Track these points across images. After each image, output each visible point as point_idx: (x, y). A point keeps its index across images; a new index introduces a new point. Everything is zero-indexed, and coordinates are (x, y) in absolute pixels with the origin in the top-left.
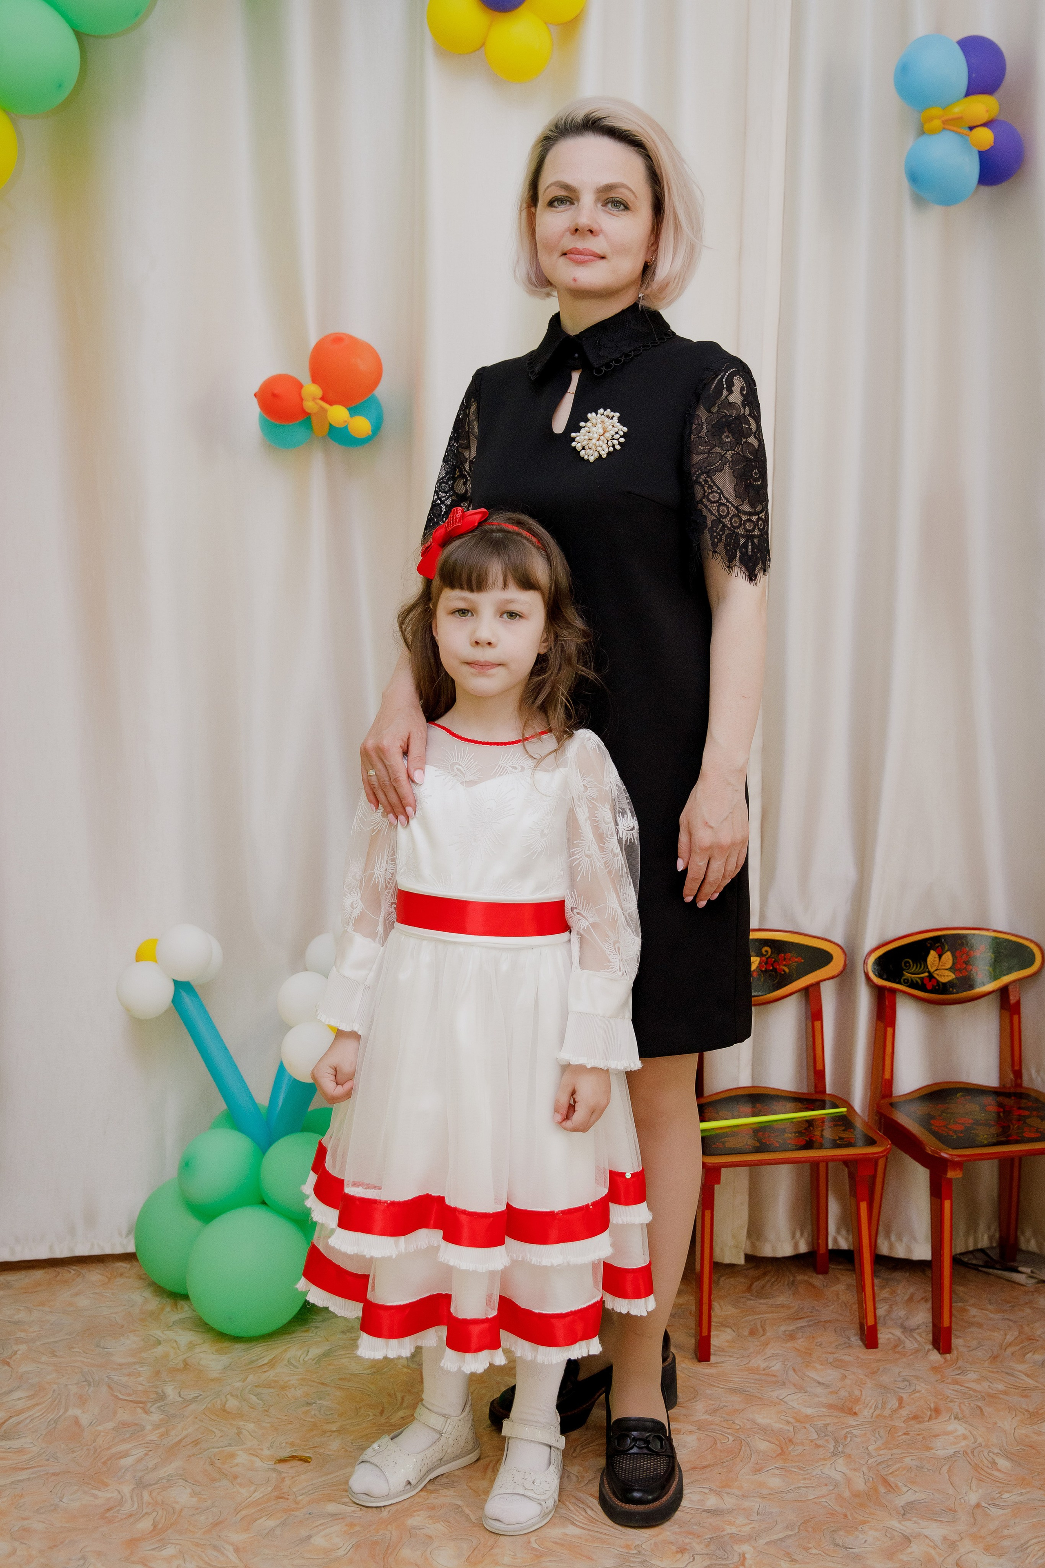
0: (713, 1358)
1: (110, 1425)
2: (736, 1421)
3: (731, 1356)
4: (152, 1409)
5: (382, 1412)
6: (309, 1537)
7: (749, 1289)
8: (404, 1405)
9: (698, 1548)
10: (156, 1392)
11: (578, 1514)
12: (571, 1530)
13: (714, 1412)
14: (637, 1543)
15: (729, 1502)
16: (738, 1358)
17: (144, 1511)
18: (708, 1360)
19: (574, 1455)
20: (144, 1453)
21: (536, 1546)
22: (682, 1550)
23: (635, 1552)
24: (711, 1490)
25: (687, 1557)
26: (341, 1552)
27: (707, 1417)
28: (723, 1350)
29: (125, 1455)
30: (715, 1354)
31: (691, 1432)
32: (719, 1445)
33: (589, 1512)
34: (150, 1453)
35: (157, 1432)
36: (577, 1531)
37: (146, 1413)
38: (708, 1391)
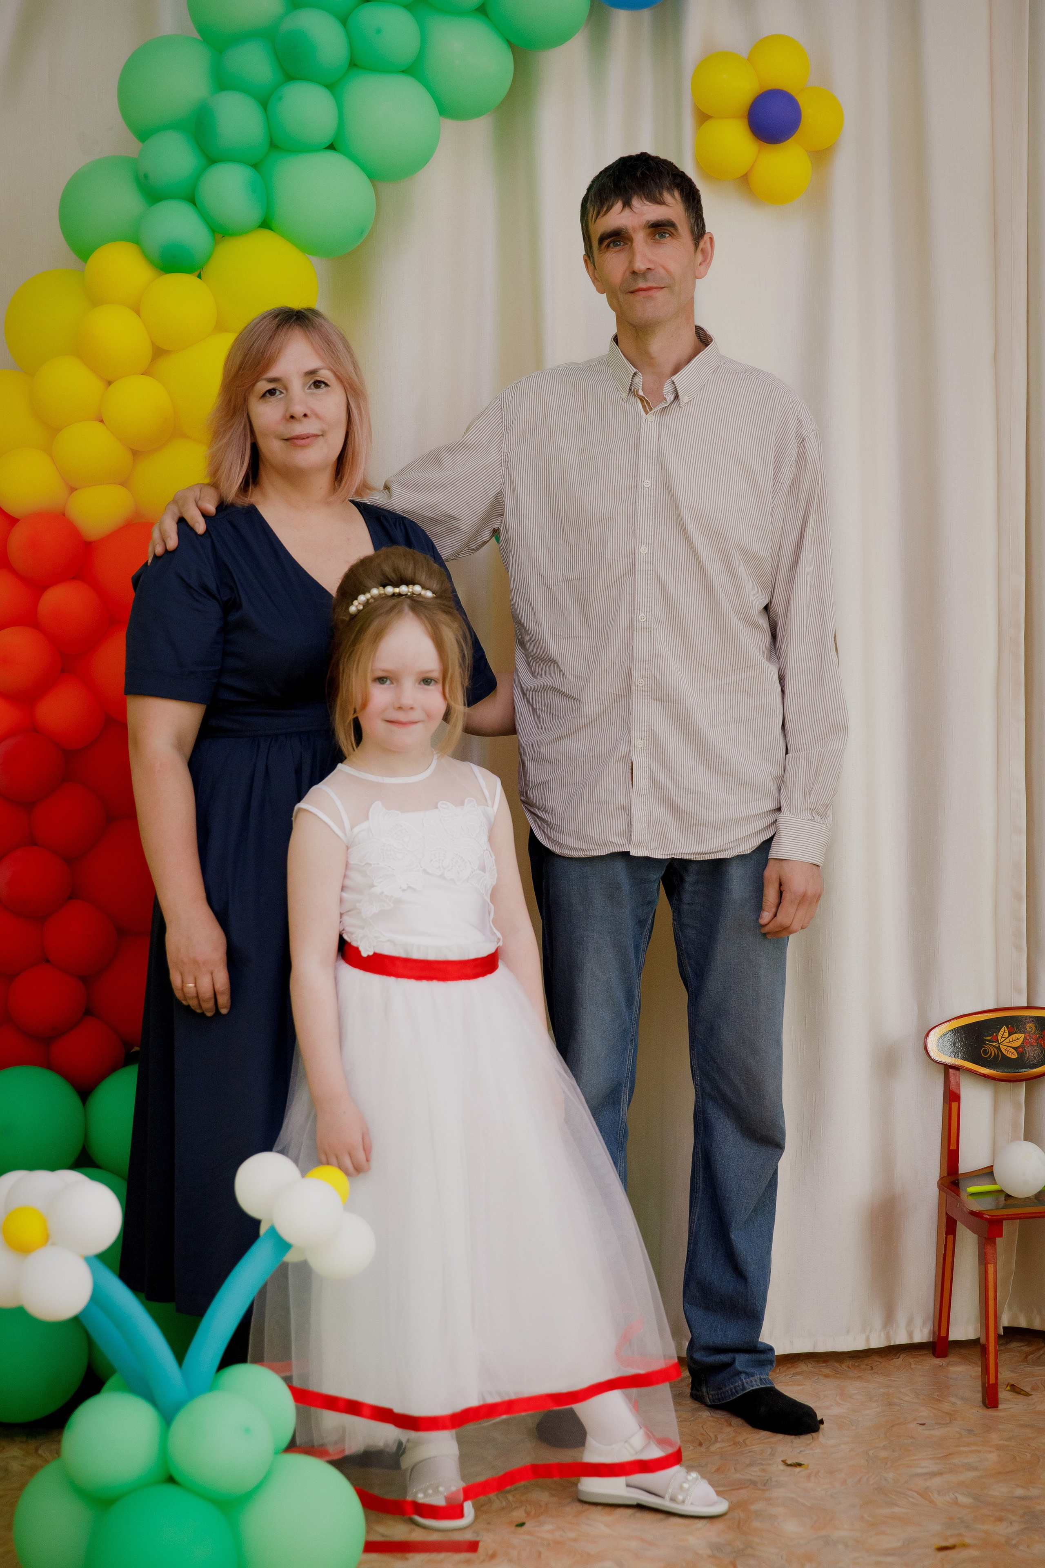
0: (1000, 1406)
2: (1031, 1444)
3: (1016, 1404)
7: (1025, 1359)
8: (719, 1440)
9: (1014, 1518)
12: (896, 1510)
13: (1009, 1439)
15: (1034, 1492)
16: (1023, 1406)
17: (514, 1506)
18: (997, 1407)
19: (886, 1467)
21: (870, 1519)
22: (1000, 1519)
24: (1017, 1486)
25: (1005, 1524)
27: (1005, 1443)
28: (1009, 1400)
30: (1002, 1404)
31: (990, 1452)
32: (1018, 1459)
33: (911, 1499)
36: (903, 1510)
38: (1000, 1427)
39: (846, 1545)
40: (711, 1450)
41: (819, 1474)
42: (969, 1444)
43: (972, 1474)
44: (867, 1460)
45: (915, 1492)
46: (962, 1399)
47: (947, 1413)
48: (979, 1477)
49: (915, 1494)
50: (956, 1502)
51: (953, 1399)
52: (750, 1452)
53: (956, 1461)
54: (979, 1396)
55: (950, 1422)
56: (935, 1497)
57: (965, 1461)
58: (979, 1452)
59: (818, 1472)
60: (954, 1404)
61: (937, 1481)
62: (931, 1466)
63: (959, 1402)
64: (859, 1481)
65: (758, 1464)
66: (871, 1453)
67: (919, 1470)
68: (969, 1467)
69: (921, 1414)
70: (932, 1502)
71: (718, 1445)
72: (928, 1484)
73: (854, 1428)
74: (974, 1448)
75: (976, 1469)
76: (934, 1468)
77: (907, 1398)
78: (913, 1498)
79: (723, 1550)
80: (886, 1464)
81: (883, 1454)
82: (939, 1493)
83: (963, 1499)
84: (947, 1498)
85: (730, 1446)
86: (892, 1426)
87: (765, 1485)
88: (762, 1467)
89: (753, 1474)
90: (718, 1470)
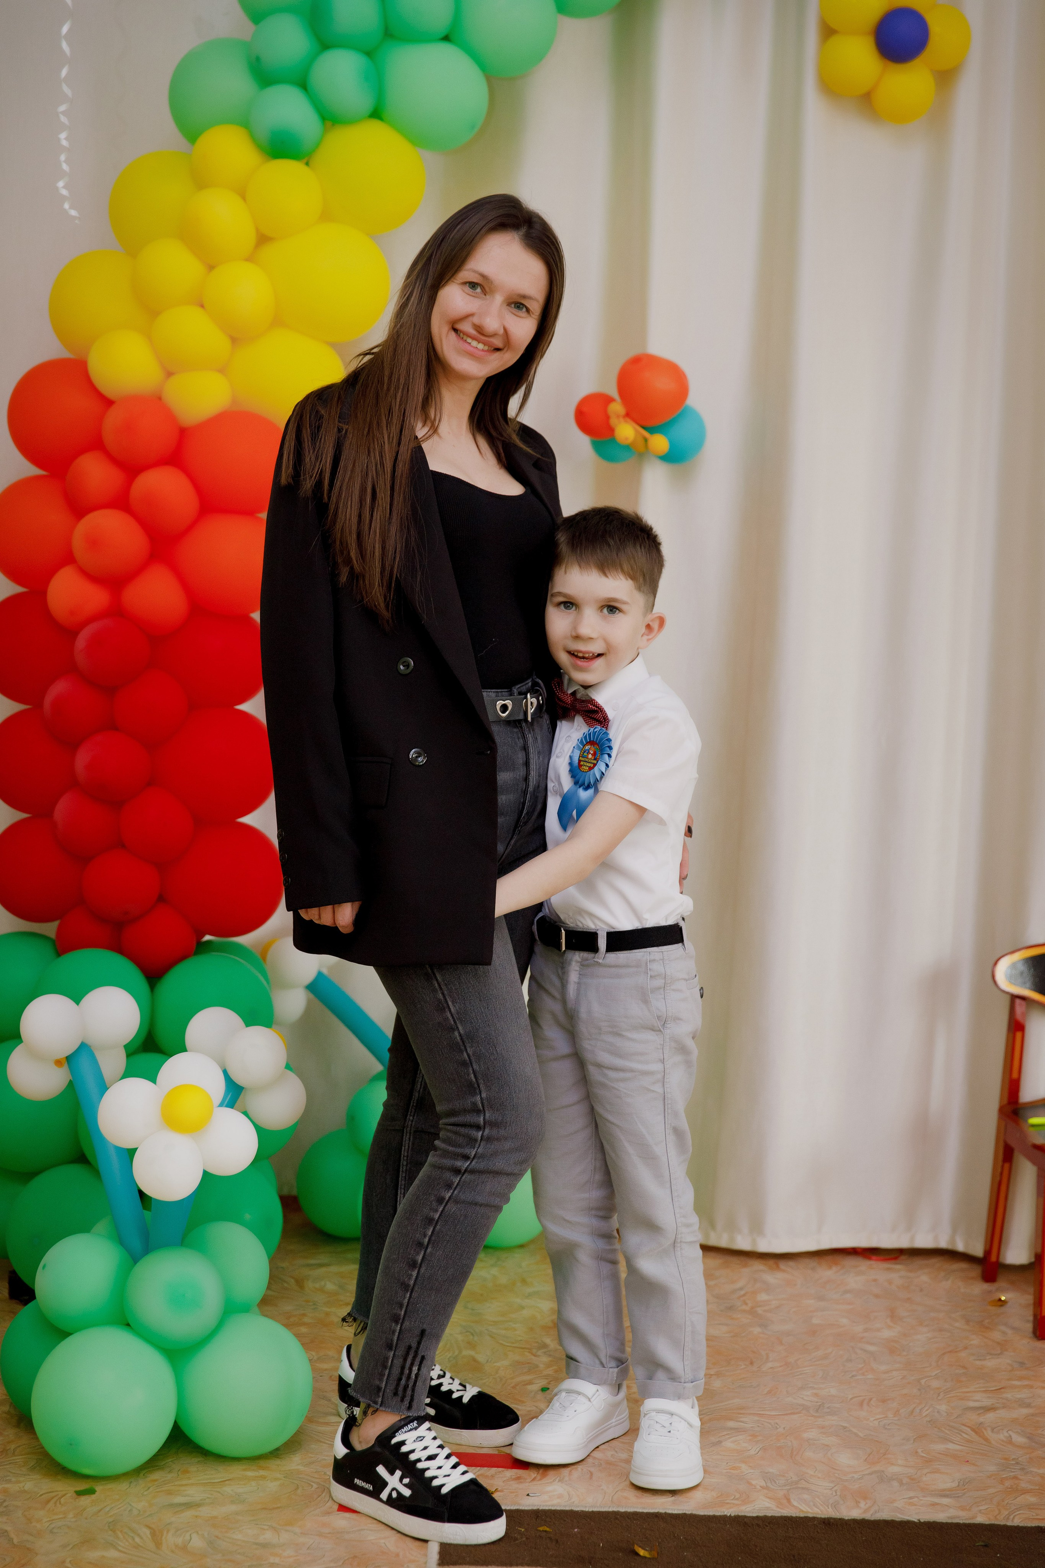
1: (506, 1363)
4: (540, 1353)
5: (752, 1363)
6: (720, 1442)
10: (537, 1342)
11: (954, 1436)
12: (951, 1446)
14: (1014, 1457)
19: (939, 1398)
20: (546, 1382)
21: (924, 1455)
23: (1013, 1462)
26: (752, 1452)
29: (530, 1383)
34: (552, 1382)
35: (551, 1369)
36: (959, 1447)
37: (535, 1356)
39: (901, 1483)
40: (763, 1370)
41: (872, 1402)
42: (1021, 1378)
43: (1025, 1411)
44: (919, 1390)
45: (968, 1427)
46: (1013, 1328)
47: (998, 1343)
48: (1033, 1415)
49: (969, 1430)
50: (1010, 1441)
51: (1003, 1328)
52: (801, 1374)
53: (1009, 1396)
54: (1029, 1327)
55: (1001, 1353)
56: (988, 1433)
57: (1019, 1396)
58: (1031, 1387)
59: (871, 1400)
60: (1004, 1333)
61: (990, 1416)
62: (982, 1400)
63: (1009, 1332)
64: (912, 1412)
65: (810, 1387)
66: (923, 1381)
67: (972, 1404)
68: (1023, 1404)
69: (972, 1342)
70: (986, 1440)
71: (770, 1365)
72: (981, 1419)
73: (905, 1353)
74: (1026, 1383)
75: (1028, 1406)
76: (987, 1402)
77: (957, 1324)
78: (967, 1434)
79: (777, 1482)
80: (939, 1395)
81: (935, 1384)
82: (993, 1430)
83: (1018, 1439)
84: (1001, 1436)
85: (781, 1366)
86: (944, 1354)
87: (817, 1411)
88: (814, 1391)
89: (805, 1398)
90: (769, 1392)
